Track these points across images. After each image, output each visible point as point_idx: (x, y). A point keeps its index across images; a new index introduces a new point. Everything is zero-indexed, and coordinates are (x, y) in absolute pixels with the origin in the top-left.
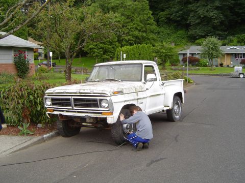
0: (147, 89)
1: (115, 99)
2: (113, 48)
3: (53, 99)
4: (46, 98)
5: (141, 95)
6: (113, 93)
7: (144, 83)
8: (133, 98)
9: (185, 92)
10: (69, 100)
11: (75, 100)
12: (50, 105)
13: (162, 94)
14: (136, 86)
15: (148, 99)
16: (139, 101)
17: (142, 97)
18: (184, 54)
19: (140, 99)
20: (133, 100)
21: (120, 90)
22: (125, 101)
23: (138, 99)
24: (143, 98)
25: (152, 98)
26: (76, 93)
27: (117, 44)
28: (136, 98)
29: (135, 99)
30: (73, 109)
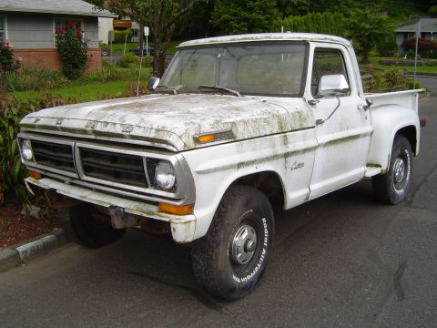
0: (319, 122)
1: (199, 160)
2: (267, 19)
3: (35, 145)
4: (22, 140)
5: (297, 141)
6: (196, 140)
7: (311, 103)
8: (268, 152)
9: (423, 123)
10: (69, 149)
11: (84, 152)
12: (31, 160)
13: (365, 135)
14: (282, 112)
15: (319, 151)
16: (291, 160)
17: (300, 145)
18: (405, 34)
19: (295, 153)
20: (268, 159)
21: (221, 128)
22: (240, 165)
23: (286, 155)
24: (306, 150)
25: (332, 147)
26: (84, 132)
27: (275, 11)
28: (281, 150)
29: (275, 157)
30: (80, 179)
